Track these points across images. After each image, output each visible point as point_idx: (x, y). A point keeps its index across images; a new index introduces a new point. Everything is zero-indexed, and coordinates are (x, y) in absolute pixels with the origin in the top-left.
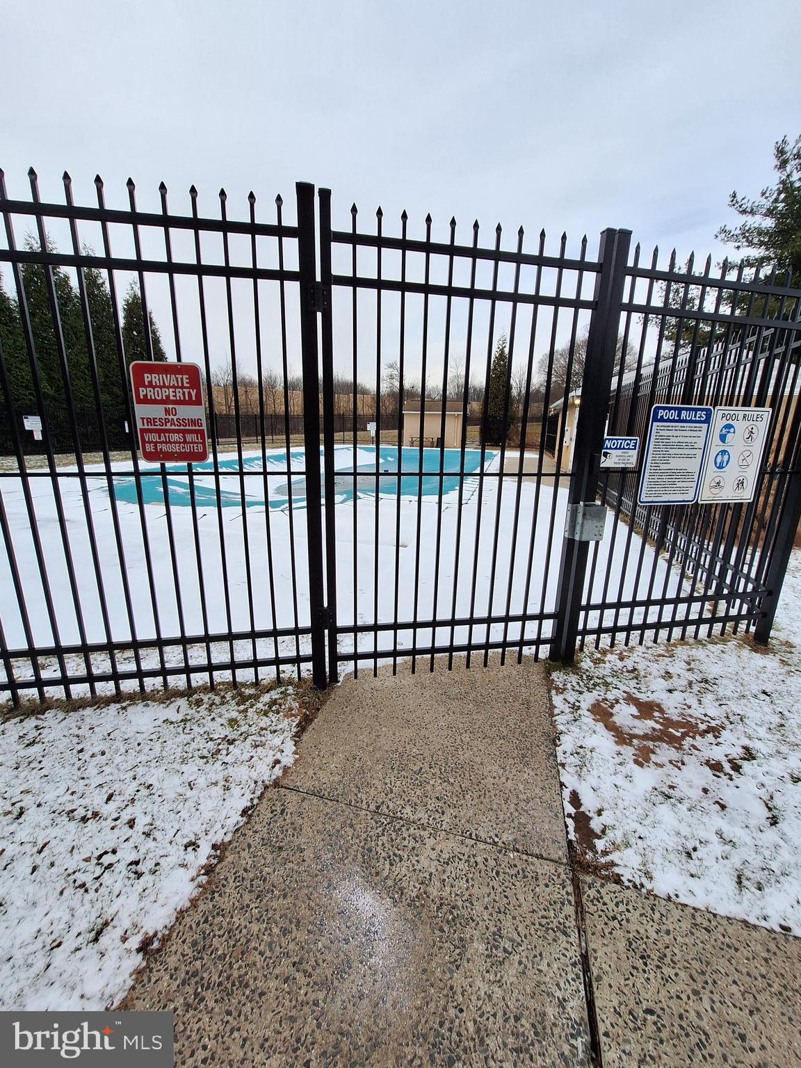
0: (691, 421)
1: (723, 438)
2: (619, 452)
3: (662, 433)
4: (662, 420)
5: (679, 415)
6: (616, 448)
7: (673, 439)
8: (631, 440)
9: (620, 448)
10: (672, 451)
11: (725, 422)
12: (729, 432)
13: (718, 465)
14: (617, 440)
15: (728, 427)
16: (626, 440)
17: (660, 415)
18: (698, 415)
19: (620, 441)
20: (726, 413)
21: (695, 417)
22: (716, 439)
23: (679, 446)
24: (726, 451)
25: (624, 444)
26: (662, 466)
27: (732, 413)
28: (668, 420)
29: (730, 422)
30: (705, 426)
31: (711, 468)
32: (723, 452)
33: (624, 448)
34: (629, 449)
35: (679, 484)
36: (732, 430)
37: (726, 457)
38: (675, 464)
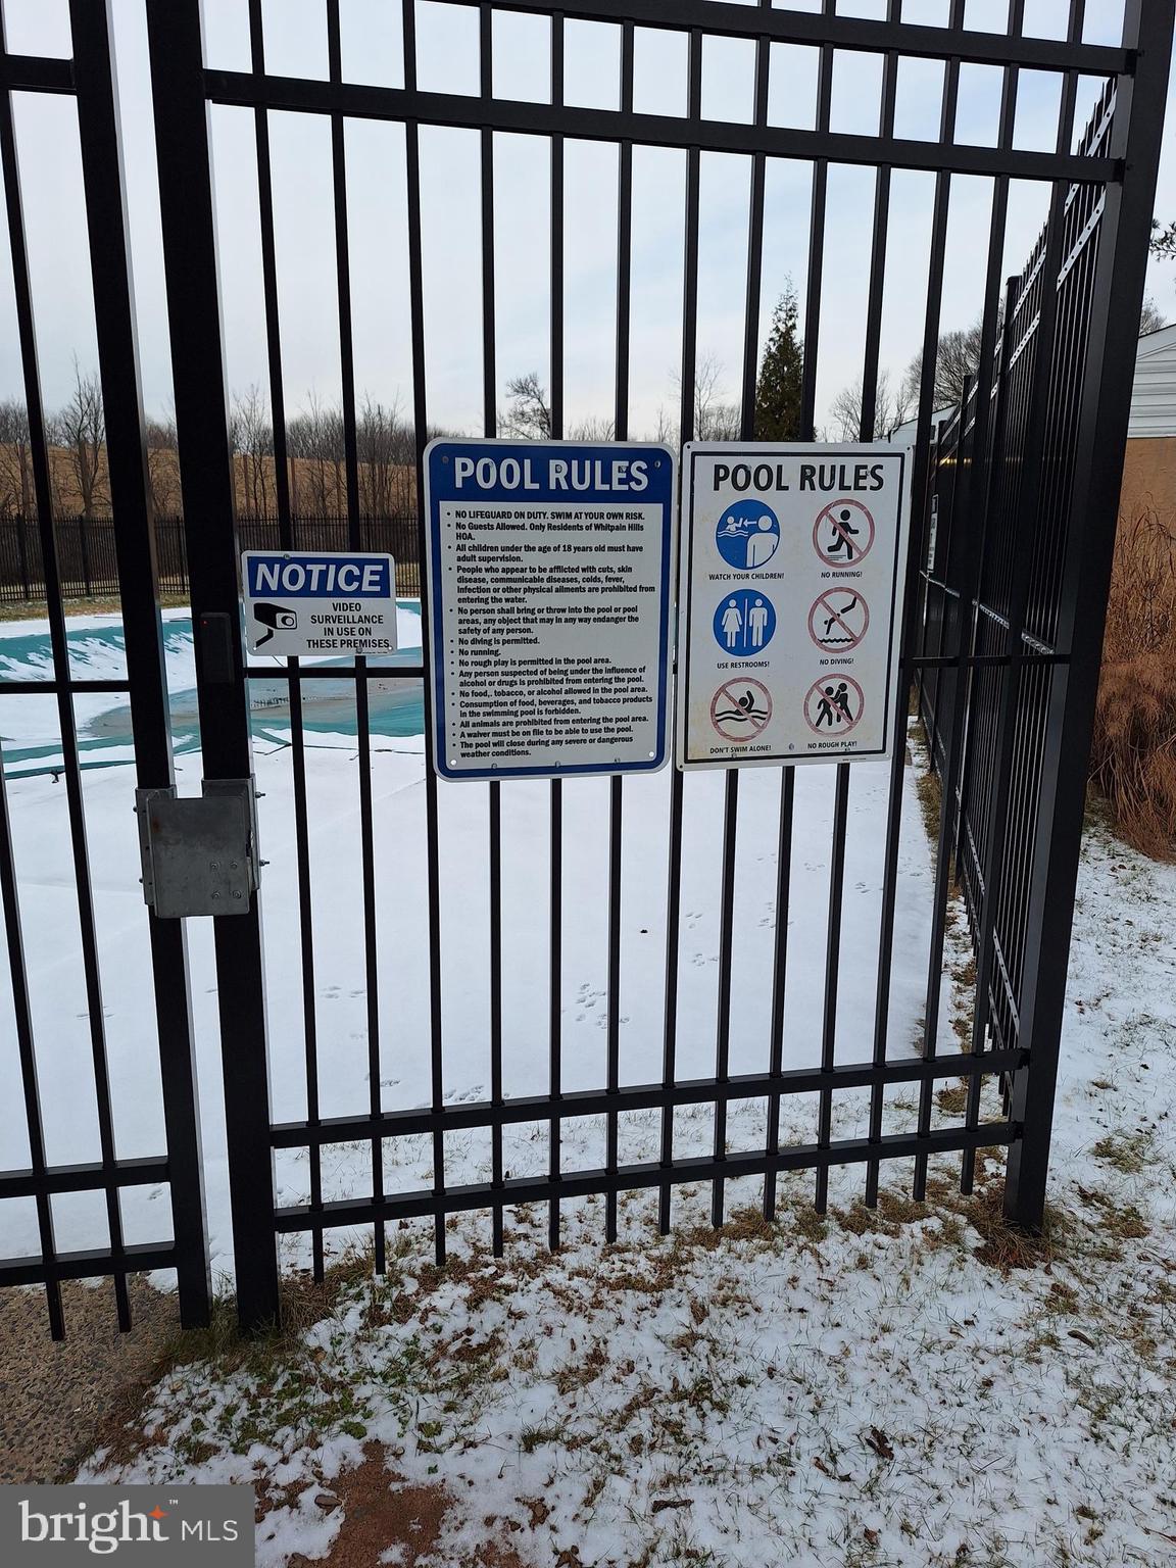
0: (591, 496)
1: (734, 551)
2: (324, 606)
3: (481, 537)
4: (471, 491)
5: (541, 474)
6: (305, 592)
7: (530, 560)
8: (360, 564)
9: (322, 592)
10: (534, 601)
11: (729, 496)
12: (755, 529)
13: (731, 642)
14: (303, 562)
15: (750, 511)
16: (340, 563)
17: (459, 475)
18: (616, 476)
19: (316, 569)
20: (731, 463)
21: (607, 479)
22: (707, 556)
23: (561, 580)
24: (752, 595)
25: (337, 577)
26: (508, 652)
27: (753, 463)
28: (498, 494)
29: (752, 493)
30: (652, 512)
31: (707, 654)
32: (745, 599)
33: (338, 592)
34: (359, 593)
35: (587, 711)
36: (765, 522)
37: (758, 616)
38: (556, 642)
